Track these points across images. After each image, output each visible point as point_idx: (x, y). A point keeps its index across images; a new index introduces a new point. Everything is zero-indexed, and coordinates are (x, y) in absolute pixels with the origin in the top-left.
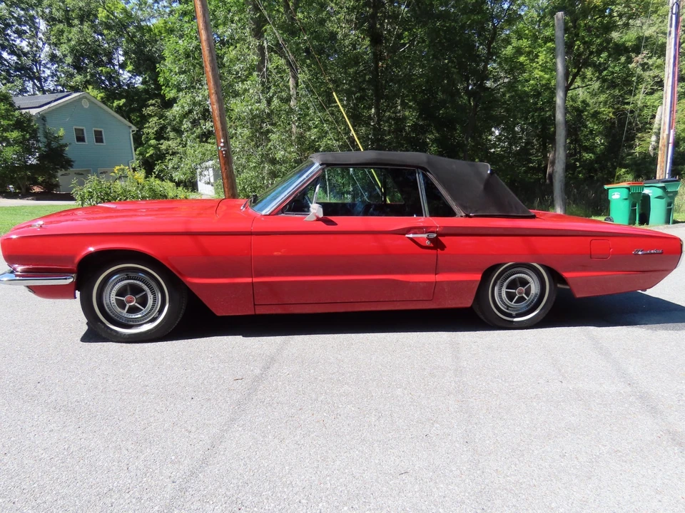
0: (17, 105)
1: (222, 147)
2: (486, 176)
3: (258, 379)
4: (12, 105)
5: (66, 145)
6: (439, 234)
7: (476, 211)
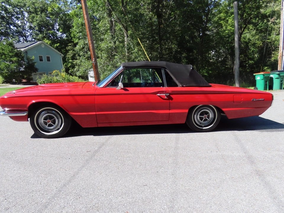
0: (16, 47)
1: (94, 62)
2: (190, 70)
3: (96, 151)
4: (14, 47)
5: (35, 63)
6: (170, 94)
7: (186, 84)
